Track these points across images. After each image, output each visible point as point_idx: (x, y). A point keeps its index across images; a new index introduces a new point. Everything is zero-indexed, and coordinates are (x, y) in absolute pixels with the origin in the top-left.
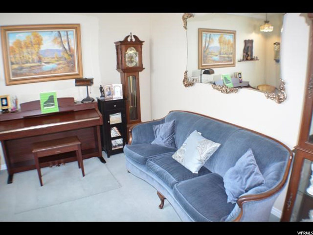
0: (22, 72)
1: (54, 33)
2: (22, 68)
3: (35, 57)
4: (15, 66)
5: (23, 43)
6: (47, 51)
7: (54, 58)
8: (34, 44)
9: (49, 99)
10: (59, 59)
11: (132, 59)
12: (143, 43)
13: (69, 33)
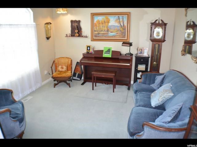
0: (99, 35)
1: (116, 17)
2: (99, 34)
3: (106, 29)
4: (96, 32)
5: (100, 22)
6: (111, 26)
7: (115, 30)
8: (106, 22)
9: (108, 50)
10: (118, 30)
11: (159, 34)
12: (167, 25)
13: (124, 17)
